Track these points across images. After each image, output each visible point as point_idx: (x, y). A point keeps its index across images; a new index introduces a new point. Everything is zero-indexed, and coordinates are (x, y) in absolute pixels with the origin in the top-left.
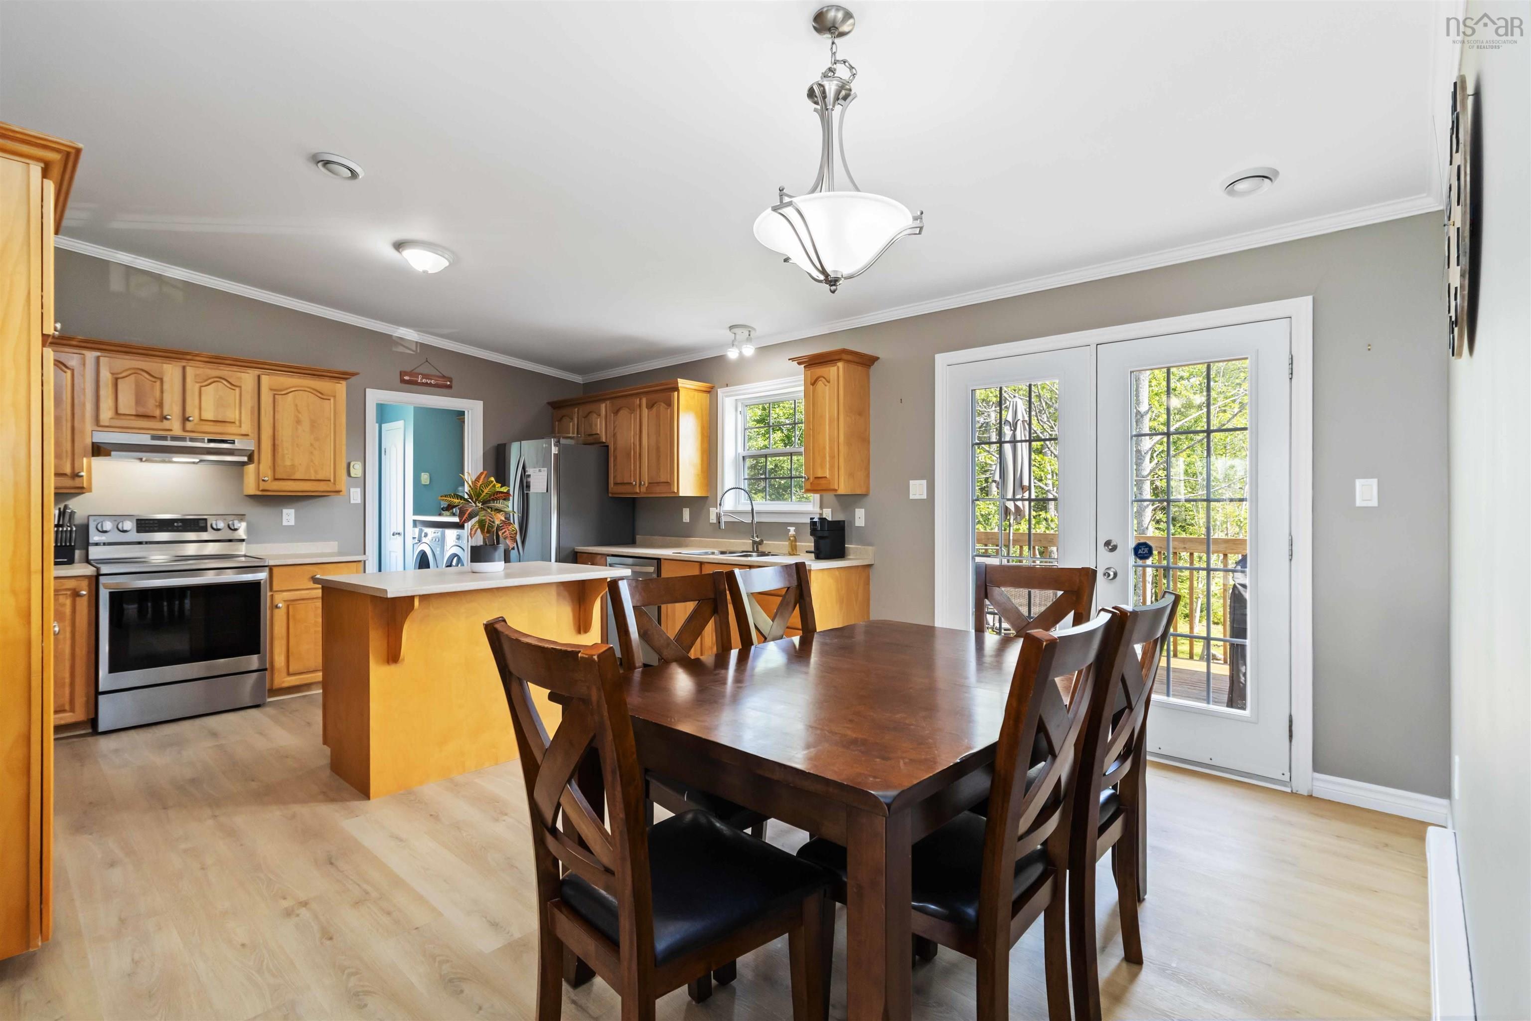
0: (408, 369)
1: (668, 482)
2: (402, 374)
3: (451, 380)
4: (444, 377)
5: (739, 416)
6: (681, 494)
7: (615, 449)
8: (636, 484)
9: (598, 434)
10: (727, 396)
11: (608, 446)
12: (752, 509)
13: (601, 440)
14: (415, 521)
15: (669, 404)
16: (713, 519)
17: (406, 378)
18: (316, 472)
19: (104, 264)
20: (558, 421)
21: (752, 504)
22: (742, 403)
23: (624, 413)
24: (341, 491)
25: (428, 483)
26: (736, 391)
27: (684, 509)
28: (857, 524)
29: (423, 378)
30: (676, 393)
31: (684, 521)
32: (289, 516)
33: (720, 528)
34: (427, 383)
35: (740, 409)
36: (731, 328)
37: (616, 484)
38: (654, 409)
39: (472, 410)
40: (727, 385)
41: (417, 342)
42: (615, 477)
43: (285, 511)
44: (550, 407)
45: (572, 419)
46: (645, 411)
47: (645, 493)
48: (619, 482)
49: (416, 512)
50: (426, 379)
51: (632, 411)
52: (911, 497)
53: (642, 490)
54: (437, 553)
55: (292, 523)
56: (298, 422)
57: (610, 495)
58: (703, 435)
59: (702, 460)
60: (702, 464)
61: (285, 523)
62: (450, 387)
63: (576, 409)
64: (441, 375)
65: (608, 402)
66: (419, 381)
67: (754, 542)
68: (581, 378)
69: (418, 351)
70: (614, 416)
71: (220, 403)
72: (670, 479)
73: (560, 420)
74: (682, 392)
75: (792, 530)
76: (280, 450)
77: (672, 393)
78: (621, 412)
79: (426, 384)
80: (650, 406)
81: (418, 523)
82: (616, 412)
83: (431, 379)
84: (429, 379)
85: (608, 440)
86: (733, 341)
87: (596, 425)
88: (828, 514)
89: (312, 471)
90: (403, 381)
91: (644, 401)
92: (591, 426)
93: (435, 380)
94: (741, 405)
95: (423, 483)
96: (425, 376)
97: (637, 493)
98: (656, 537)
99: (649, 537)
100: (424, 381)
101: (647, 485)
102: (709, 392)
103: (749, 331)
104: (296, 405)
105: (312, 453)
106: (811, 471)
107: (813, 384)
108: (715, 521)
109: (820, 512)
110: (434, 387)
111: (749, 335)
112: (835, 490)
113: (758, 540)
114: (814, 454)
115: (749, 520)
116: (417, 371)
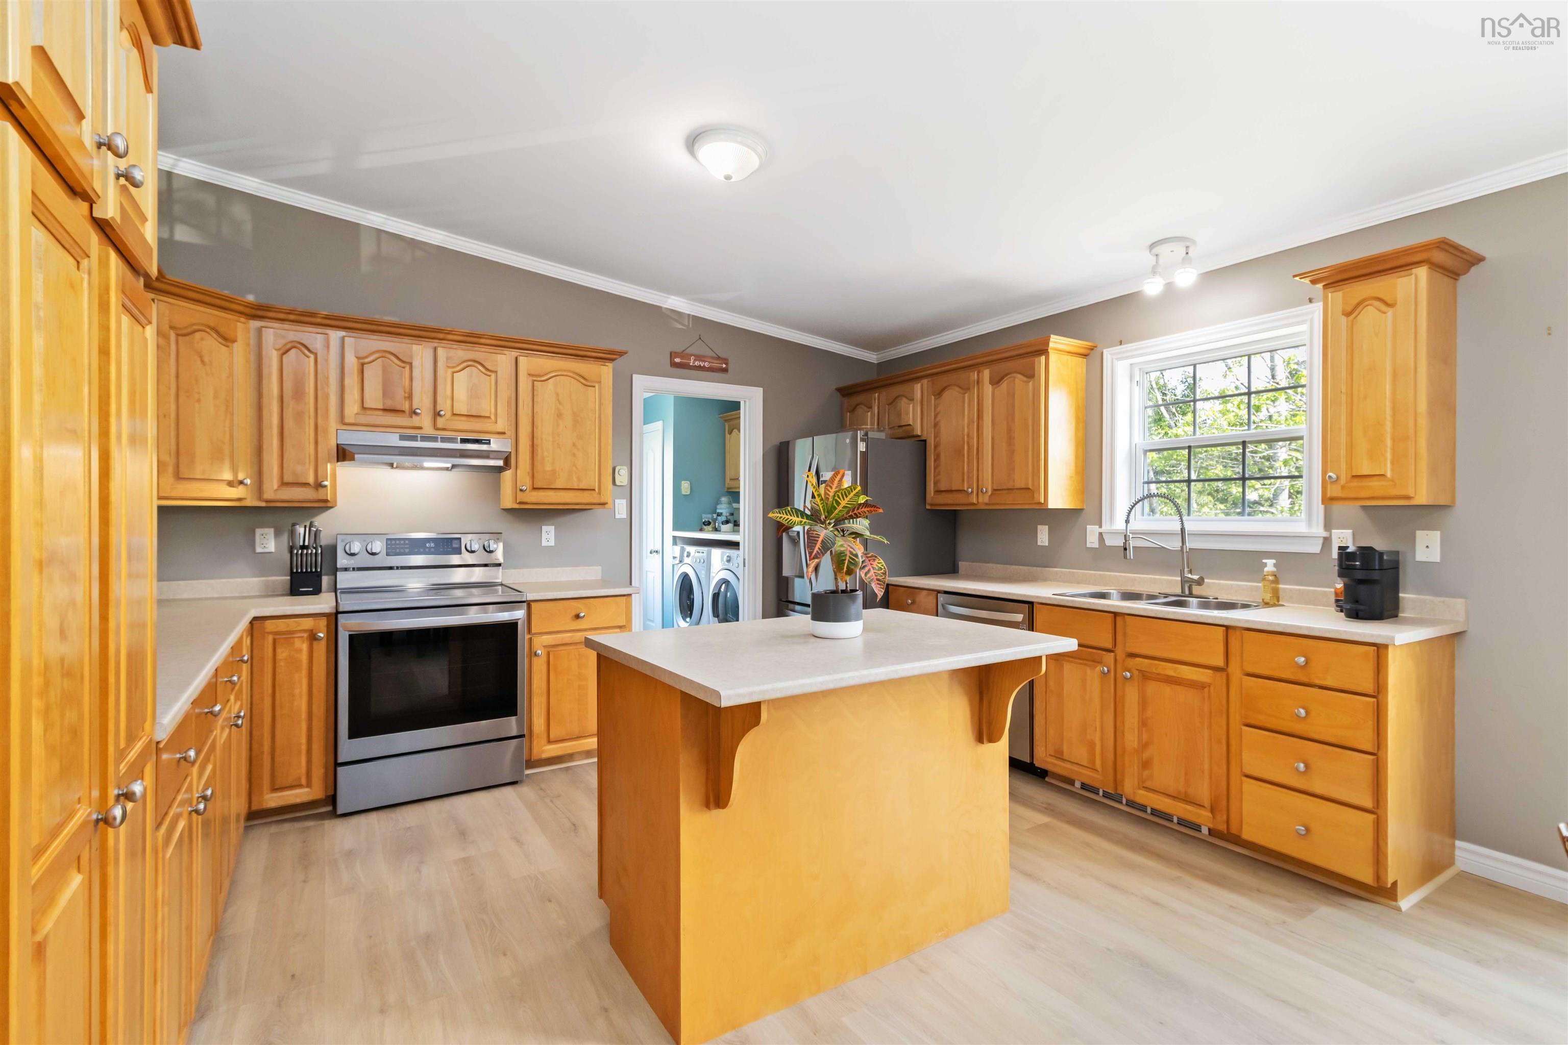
0: (679, 349)
1: (1029, 489)
2: (673, 355)
3: (726, 361)
4: (719, 358)
5: (1136, 389)
6: (1051, 505)
7: (936, 446)
8: (972, 492)
9: (910, 425)
10: (1119, 359)
11: (925, 441)
12: (1183, 530)
13: (915, 433)
14: (675, 538)
15: (1031, 375)
16: (1092, 541)
17: (677, 360)
18: (579, 480)
19: (352, 229)
20: (850, 412)
21: (1182, 521)
22: (1140, 369)
23: (951, 395)
24: (607, 503)
25: (688, 493)
26: (1136, 350)
27: (1039, 527)
28: (1421, 555)
29: (695, 360)
30: (1043, 358)
31: (1039, 543)
32: (548, 534)
33: (1125, 557)
34: (700, 366)
35: (1137, 378)
36: (1152, 246)
37: (938, 492)
38: (1004, 385)
39: (749, 399)
40: (1121, 343)
41: (689, 315)
42: (936, 483)
43: (544, 528)
44: (839, 394)
45: (870, 407)
46: (988, 389)
47: (987, 504)
48: (943, 489)
49: (676, 527)
50: (700, 361)
51: (966, 389)
53: (980, 500)
54: (702, 576)
55: (552, 543)
56: (559, 415)
57: (928, 507)
58: (1077, 419)
59: (1077, 457)
60: (1076, 463)
61: (544, 543)
62: (725, 370)
63: (877, 395)
64: (715, 355)
65: (925, 381)
66: (691, 364)
67: (1184, 581)
68: (875, 357)
69: (692, 325)
70: (935, 399)
71: (474, 393)
72: (1033, 485)
73: (853, 410)
74: (1053, 356)
75: (1270, 565)
76: (540, 451)
77: (1036, 359)
78: (947, 394)
79: (699, 368)
80: (996, 381)
81: (678, 541)
82: (939, 394)
83: (705, 361)
84: (702, 361)
85: (925, 433)
86: (1154, 267)
87: (907, 413)
88: (1344, 537)
89: (575, 479)
90: (674, 365)
91: (986, 373)
92: (899, 415)
93: (709, 362)
94: (1138, 372)
95: (684, 493)
96: (698, 358)
97: (974, 504)
98: (990, 565)
99: (981, 564)
100: (697, 363)
101: (990, 493)
102: (1085, 356)
103: (1187, 247)
104: (557, 394)
105: (574, 455)
106: (1343, 466)
107: (1347, 314)
108: (1096, 545)
109: (1325, 534)
110: (708, 371)
111: (1187, 253)
112: (1408, 498)
113: (1196, 577)
114: (1350, 433)
115: (1175, 545)
116: (689, 351)
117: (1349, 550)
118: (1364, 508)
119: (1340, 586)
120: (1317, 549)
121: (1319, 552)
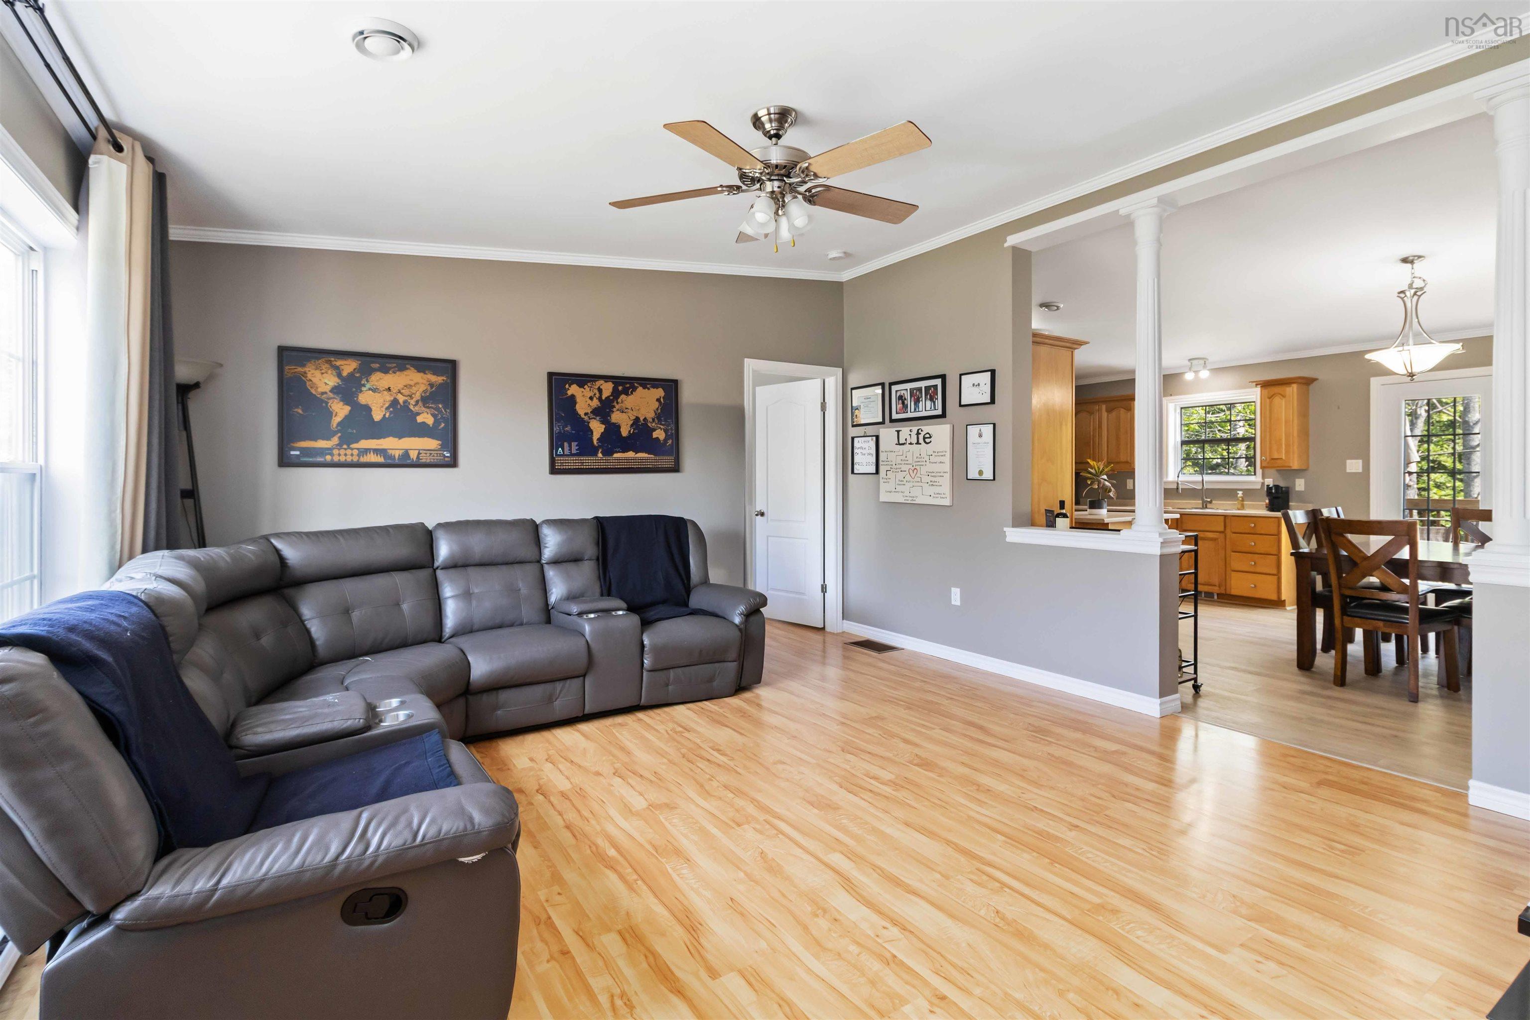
1: (1128, 462)
5: (1178, 415)
10: (1170, 403)
12: (1203, 480)
15: (1128, 411)
21: (1202, 476)
26: (1181, 399)
27: (1128, 480)
28: (1298, 488)
35: (1178, 410)
36: (1190, 360)
38: (1114, 413)
40: (1171, 395)
46: (1105, 414)
52: (1348, 471)
67: (1203, 502)
72: (1130, 459)
75: (1240, 493)
80: (1109, 411)
86: (1191, 368)
88: (1269, 482)
91: (1104, 407)
103: (1208, 361)
106: (1268, 454)
107: (1269, 398)
109: (1262, 481)
111: (1205, 363)
112: (1291, 467)
113: (1209, 500)
114: (1270, 443)
115: (1200, 487)
117: (1271, 487)
118: (1277, 470)
119: (1267, 501)
121: (1259, 488)
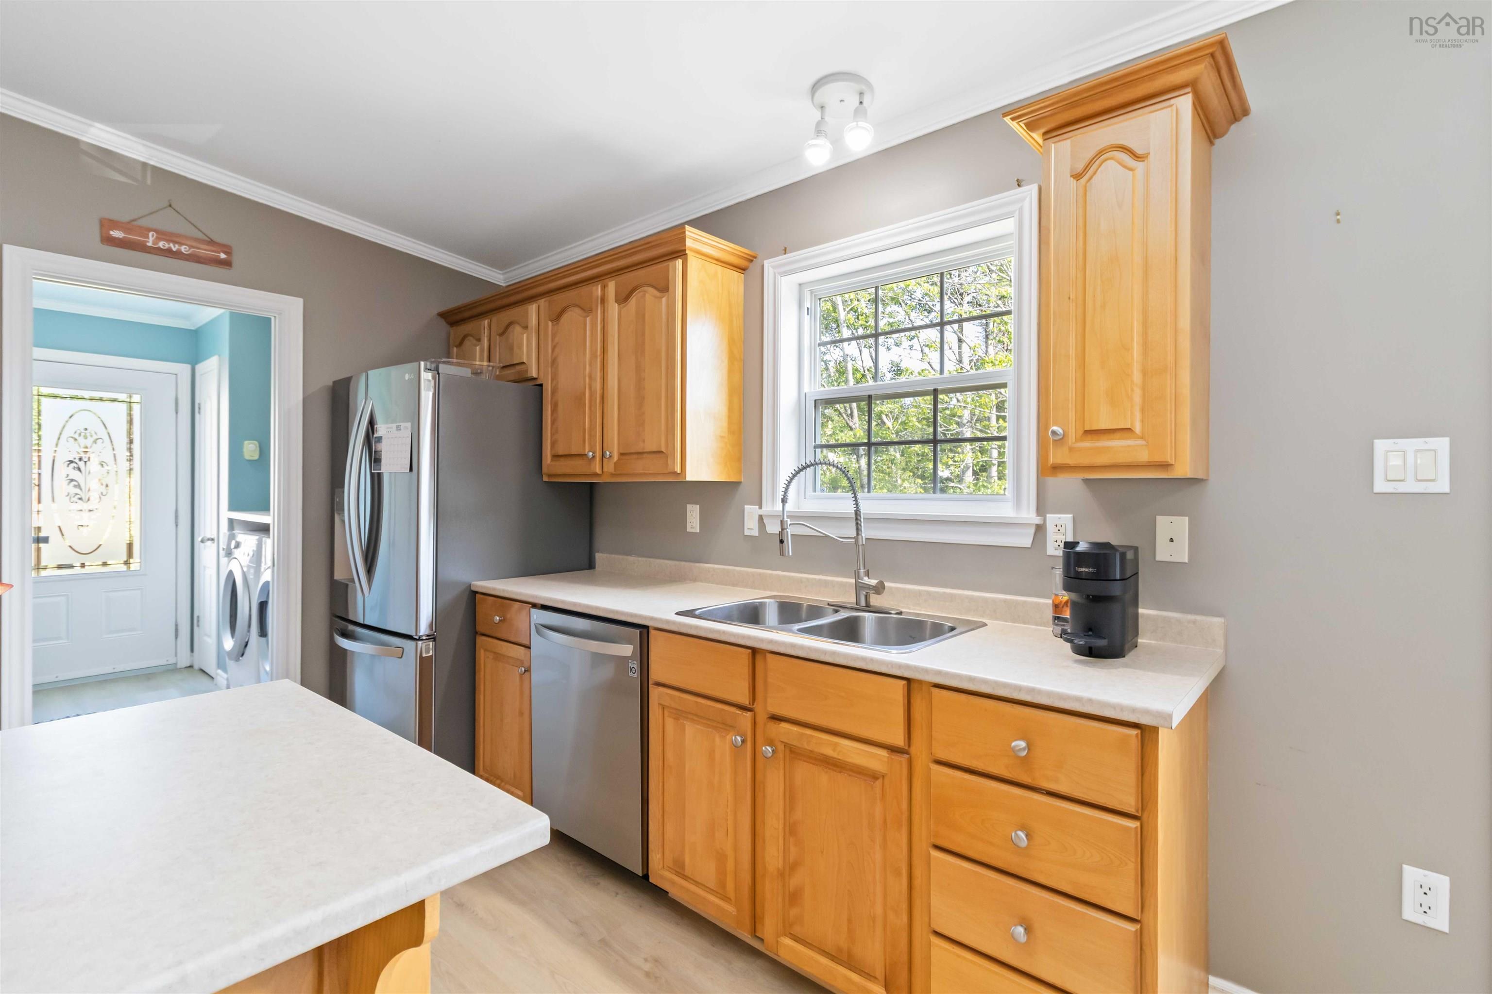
0: (121, 216)
1: (662, 452)
2: (106, 224)
3: (228, 250)
4: (211, 242)
5: (807, 318)
6: (690, 477)
7: (554, 392)
8: (594, 457)
9: (523, 363)
10: (784, 274)
11: (541, 385)
12: (857, 513)
13: (529, 375)
14: (231, 522)
15: (664, 288)
16: (751, 527)
17: (117, 234)
20: (457, 347)
21: (856, 500)
22: (812, 292)
23: (572, 316)
25: (256, 457)
26: (806, 259)
27: (689, 507)
28: (1163, 553)
29: (159, 239)
30: (679, 263)
31: (689, 530)
33: (782, 553)
34: (169, 251)
35: (807, 304)
36: (815, 87)
37: (556, 457)
38: (633, 301)
39: (280, 314)
40: (785, 251)
41: (144, 165)
42: (553, 444)
44: (443, 322)
45: (479, 340)
46: (614, 309)
47: (613, 475)
48: (560, 453)
49: (233, 507)
50: (169, 241)
51: (588, 310)
53: (605, 470)
57: (545, 479)
58: (732, 358)
59: (730, 409)
60: (730, 417)
62: (227, 264)
63: (486, 321)
64: (204, 238)
65: (542, 302)
66: (150, 244)
67: (859, 587)
68: (501, 277)
69: (149, 182)
70: (553, 325)
72: (666, 447)
73: (460, 345)
74: (693, 262)
77: (671, 264)
78: (565, 317)
79: (168, 253)
80: (623, 299)
81: (235, 525)
82: (556, 318)
83: (181, 244)
84: (175, 242)
85: (541, 374)
86: (818, 124)
87: (520, 347)
88: (1061, 525)
90: (110, 241)
91: (612, 286)
92: (511, 349)
93: (191, 247)
94: (809, 297)
95: (247, 456)
96: (162, 235)
97: (596, 475)
98: (631, 559)
99: (621, 557)
100: (161, 244)
101: (615, 458)
102: (743, 269)
103: (861, 94)
106: (1072, 415)
107: (1077, 176)
108: (755, 533)
109: (1038, 520)
110: (187, 260)
111: (861, 103)
112: (1165, 466)
113: (873, 582)
115: (848, 534)
116: (143, 222)
117: (1079, 549)
118: (1086, 481)
120: (1026, 541)
121: (1030, 546)
